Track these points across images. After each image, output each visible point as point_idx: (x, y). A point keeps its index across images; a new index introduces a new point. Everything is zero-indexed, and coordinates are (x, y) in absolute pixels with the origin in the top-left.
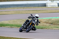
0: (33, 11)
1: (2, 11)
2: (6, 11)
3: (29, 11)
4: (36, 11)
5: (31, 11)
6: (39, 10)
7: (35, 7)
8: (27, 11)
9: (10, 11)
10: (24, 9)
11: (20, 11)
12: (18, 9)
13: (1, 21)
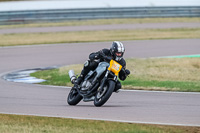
0: (172, 30)
1: (66, 32)
2: (80, 32)
3: (159, 30)
4: (183, 30)
5: (166, 30)
6: (192, 30)
7: (179, 19)
8: (152, 30)
9: (95, 31)
10: (141, 23)
11: (127, 30)
12: (121, 23)
13: (65, 65)
